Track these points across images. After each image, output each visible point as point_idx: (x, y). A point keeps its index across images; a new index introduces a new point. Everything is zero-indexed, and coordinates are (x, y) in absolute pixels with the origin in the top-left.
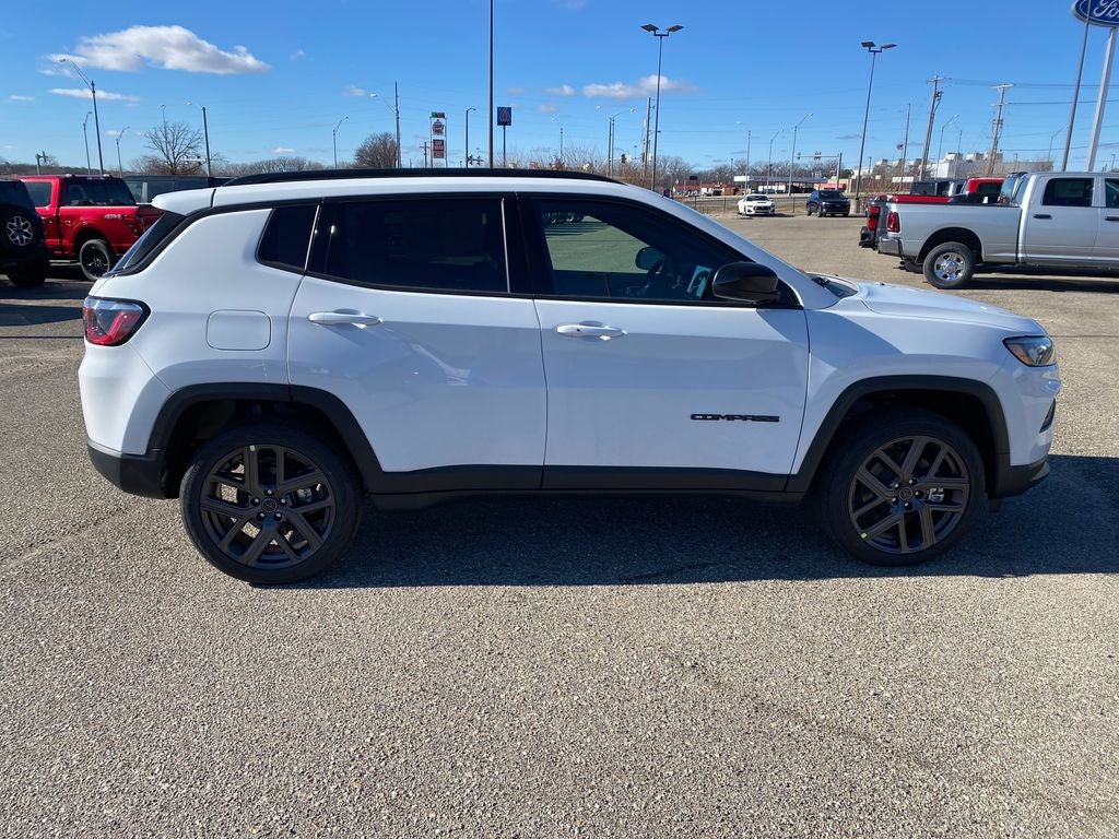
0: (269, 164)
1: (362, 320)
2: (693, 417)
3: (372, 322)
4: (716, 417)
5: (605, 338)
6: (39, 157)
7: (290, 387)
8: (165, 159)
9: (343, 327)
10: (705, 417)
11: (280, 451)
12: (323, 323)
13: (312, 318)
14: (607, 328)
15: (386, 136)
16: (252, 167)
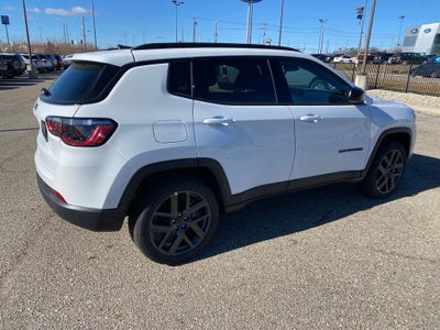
1: (225, 121)
3: (230, 122)
7: (198, 160)
9: (217, 126)
11: (188, 193)
12: (210, 124)
13: (205, 122)
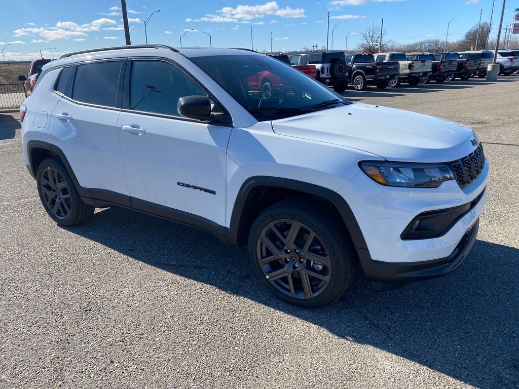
0: (421, 43)
2: (178, 184)
4: (188, 186)
5: (140, 134)
6: (313, 46)
8: (367, 44)
10: (183, 185)
14: (141, 129)
15: (485, 23)
16: (412, 46)
